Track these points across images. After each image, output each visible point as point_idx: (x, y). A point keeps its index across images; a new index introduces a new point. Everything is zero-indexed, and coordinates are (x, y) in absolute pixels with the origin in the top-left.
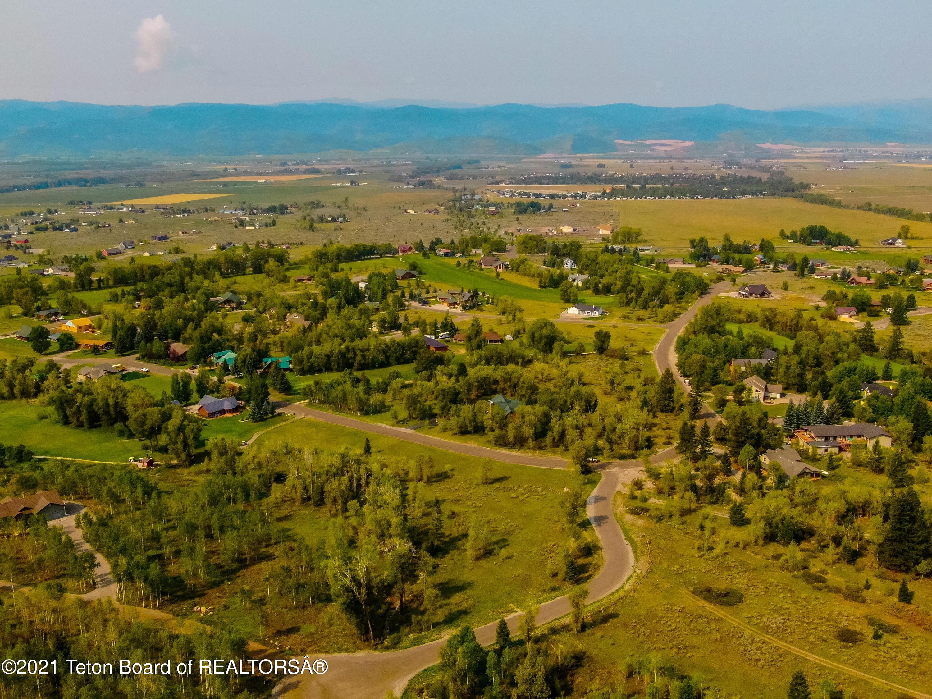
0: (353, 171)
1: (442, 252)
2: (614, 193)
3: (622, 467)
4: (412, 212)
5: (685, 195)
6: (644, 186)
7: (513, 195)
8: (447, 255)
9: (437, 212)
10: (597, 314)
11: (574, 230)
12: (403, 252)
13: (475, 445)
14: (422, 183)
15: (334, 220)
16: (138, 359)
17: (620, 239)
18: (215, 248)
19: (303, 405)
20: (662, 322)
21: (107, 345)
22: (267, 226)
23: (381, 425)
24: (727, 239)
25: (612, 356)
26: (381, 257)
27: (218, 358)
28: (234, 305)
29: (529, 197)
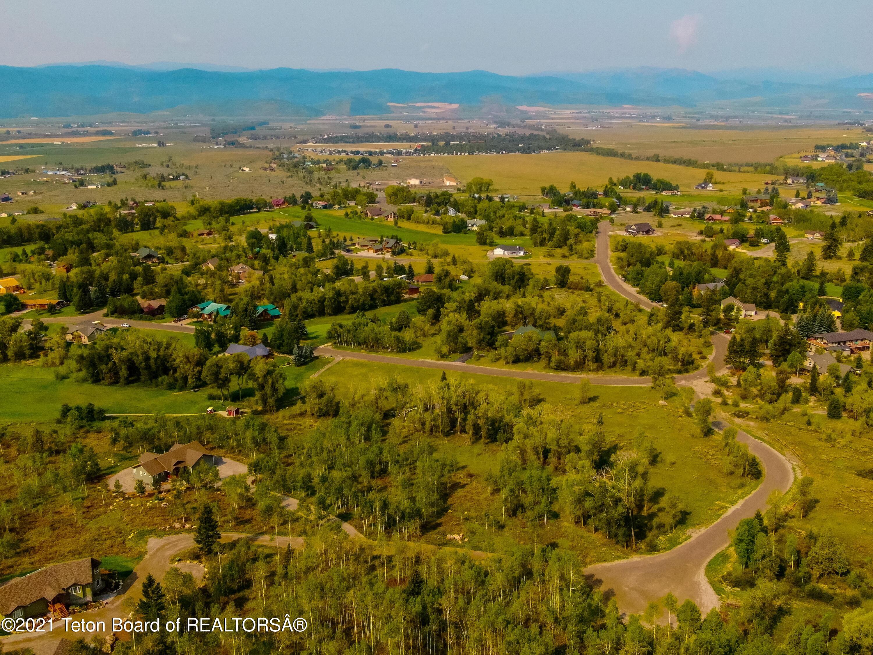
0: (148, 133)
1: (320, 204)
2: (424, 150)
3: (687, 379)
4: (247, 169)
5: (491, 151)
6: (448, 144)
7: (331, 153)
8: (324, 207)
9: (272, 169)
10: (522, 254)
11: (421, 182)
12: (277, 205)
13: (536, 372)
14: (233, 143)
15: (176, 178)
16: (106, 315)
17: (474, 188)
18: (74, 207)
19: (330, 348)
20: (586, 258)
21: (58, 304)
22: (109, 185)
23: (426, 360)
24: (573, 186)
25: (576, 289)
26: (259, 211)
27: (203, 309)
28: (155, 260)
29: (347, 154)
